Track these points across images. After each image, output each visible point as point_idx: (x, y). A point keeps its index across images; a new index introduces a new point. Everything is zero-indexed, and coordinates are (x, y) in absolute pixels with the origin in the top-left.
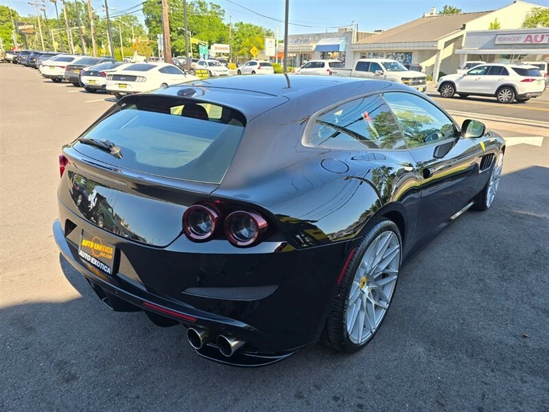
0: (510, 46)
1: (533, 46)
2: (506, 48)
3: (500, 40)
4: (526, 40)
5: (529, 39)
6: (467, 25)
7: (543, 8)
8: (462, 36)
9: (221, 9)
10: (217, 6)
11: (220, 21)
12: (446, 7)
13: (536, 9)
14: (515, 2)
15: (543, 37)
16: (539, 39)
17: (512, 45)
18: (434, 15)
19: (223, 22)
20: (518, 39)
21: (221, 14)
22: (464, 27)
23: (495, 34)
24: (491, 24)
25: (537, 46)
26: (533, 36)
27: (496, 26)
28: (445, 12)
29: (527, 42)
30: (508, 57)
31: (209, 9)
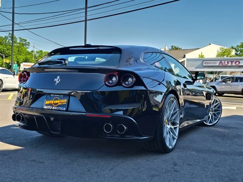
0: (212, 67)
1: (224, 67)
2: (209, 68)
3: (205, 63)
4: (220, 64)
5: (221, 63)
6: (186, 55)
7: (225, 48)
8: (184, 61)
9: (27, 42)
10: (24, 40)
11: (26, 49)
12: (172, 46)
13: (222, 48)
14: (210, 44)
15: (228, 62)
16: (226, 63)
17: (212, 66)
18: (167, 50)
19: (28, 50)
20: (215, 63)
21: (27, 45)
22: (184, 57)
23: (202, 60)
24: (199, 55)
25: (226, 67)
26: (223, 62)
27: (202, 56)
28: (172, 49)
29: (220, 65)
30: (212, 73)
31: (18, 41)
